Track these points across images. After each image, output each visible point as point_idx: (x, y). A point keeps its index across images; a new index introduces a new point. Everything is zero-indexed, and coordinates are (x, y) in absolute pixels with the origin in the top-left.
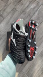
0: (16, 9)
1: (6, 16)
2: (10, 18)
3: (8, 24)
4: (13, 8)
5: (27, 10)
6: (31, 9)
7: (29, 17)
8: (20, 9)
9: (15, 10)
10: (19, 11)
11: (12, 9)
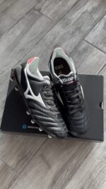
0: (39, 10)
1: (8, 27)
2: (22, 32)
3: (12, 50)
4: (32, 7)
5: (74, 16)
6: (83, 13)
7: (77, 33)
8: (52, 11)
9: (37, 12)
10: (49, 16)
11: (28, 10)
